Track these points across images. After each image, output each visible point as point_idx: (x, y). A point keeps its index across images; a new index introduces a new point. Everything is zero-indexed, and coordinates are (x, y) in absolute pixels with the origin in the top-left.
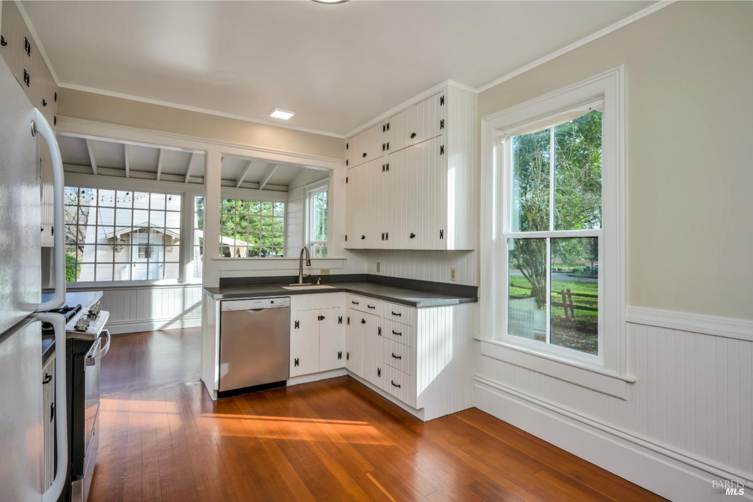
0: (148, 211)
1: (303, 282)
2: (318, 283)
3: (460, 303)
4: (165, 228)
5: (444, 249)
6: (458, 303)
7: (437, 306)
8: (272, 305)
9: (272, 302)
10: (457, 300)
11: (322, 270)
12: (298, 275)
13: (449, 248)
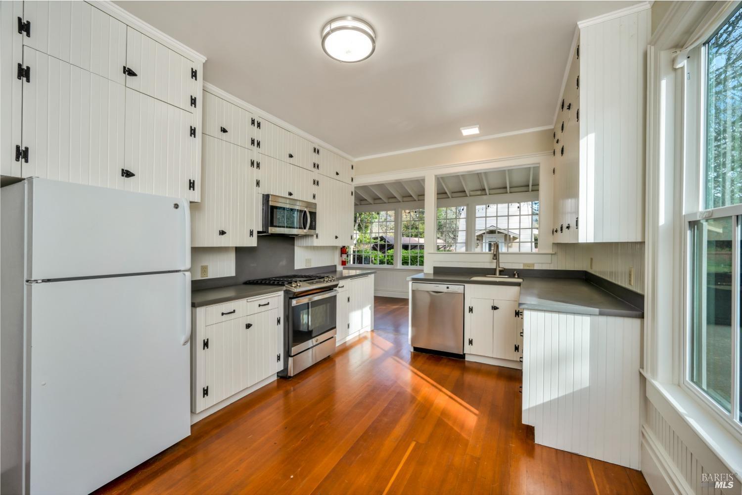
0: (507, 217)
1: (500, 274)
2: (516, 276)
3: (601, 314)
4: (508, 229)
5: (576, 242)
6: (598, 314)
7: (559, 312)
8: (448, 290)
9: (448, 288)
10: (597, 310)
11: (524, 265)
12: (495, 267)
13: (580, 241)
